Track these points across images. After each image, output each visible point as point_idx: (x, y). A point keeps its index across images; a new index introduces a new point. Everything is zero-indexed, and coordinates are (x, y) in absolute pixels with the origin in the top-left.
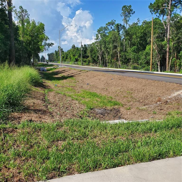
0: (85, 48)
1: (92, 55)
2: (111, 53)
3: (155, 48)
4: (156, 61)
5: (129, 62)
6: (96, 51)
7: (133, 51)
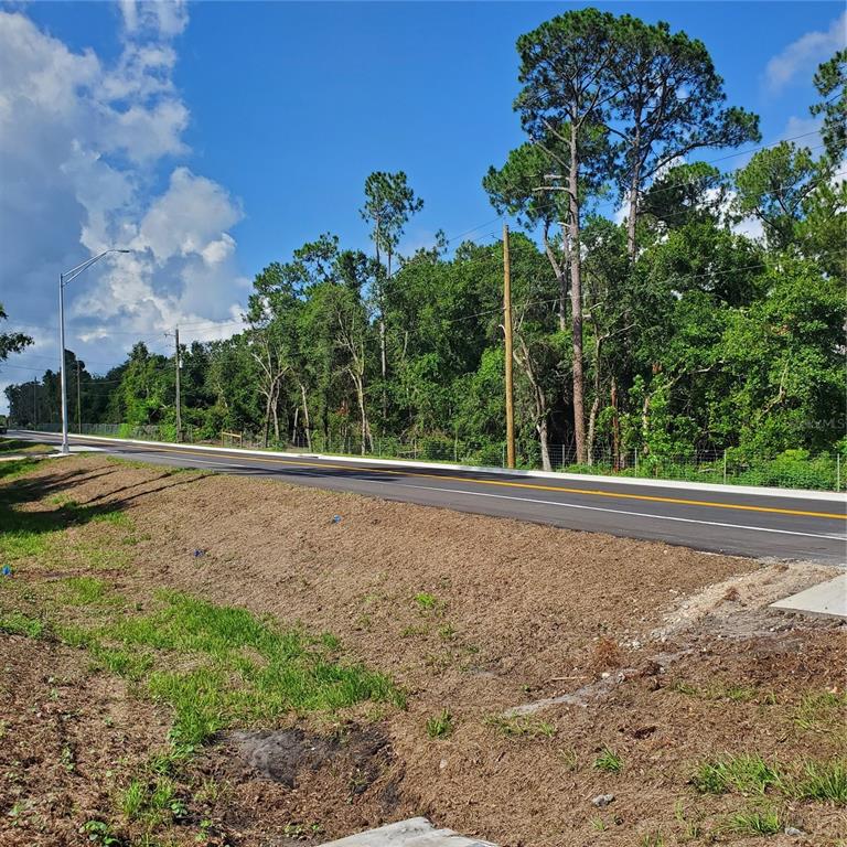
0: (197, 362)
1: (230, 394)
2: (324, 383)
3: (524, 362)
4: (531, 419)
5: (410, 425)
6: (252, 374)
7: (424, 376)
